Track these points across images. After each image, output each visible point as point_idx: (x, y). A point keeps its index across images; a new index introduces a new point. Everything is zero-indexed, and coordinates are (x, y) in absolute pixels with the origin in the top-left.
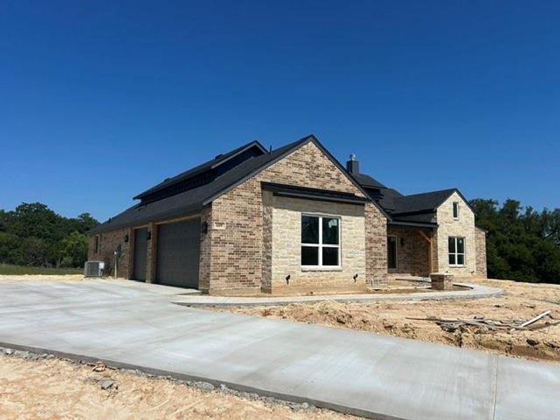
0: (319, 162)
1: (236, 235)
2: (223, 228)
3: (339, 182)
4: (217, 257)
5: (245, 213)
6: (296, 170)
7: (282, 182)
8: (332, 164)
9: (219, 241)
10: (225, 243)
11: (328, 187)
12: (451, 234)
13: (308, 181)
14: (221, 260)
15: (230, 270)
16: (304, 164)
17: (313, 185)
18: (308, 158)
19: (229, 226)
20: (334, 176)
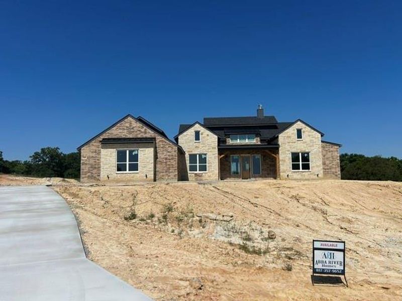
0: (134, 126)
1: (92, 161)
2: (86, 158)
3: (145, 133)
4: (83, 169)
5: (95, 152)
6: (121, 131)
7: (114, 137)
8: (141, 125)
9: (84, 164)
10: (86, 164)
11: (139, 136)
12: (294, 151)
13: (127, 135)
14: (85, 170)
15: (89, 174)
16: (125, 128)
17: (131, 136)
18: (128, 125)
19: (89, 158)
20: (143, 131)
